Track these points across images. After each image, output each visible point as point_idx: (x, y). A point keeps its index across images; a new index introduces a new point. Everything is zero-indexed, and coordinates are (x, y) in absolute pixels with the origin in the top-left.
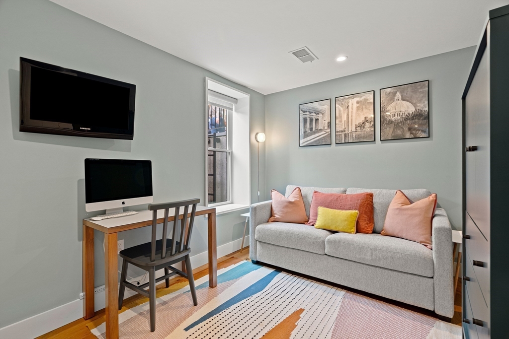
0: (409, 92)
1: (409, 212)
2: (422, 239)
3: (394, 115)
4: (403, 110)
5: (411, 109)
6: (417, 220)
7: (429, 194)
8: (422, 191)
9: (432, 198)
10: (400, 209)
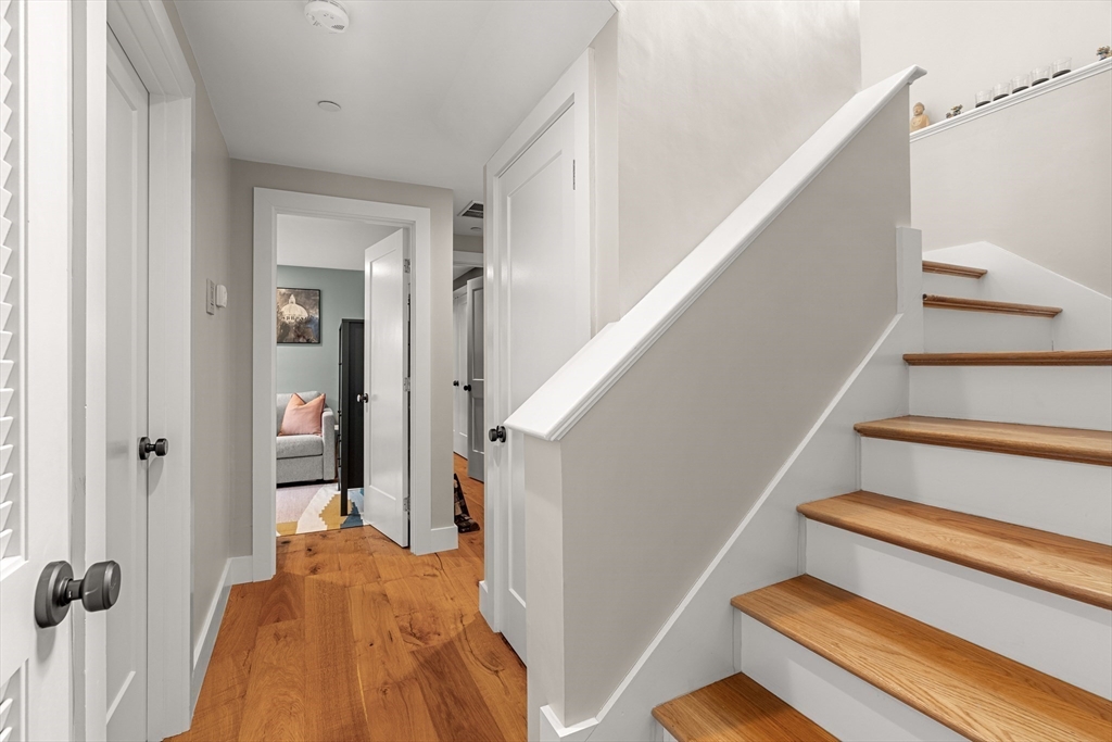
0: (302, 298)
1: (305, 411)
2: (314, 431)
3: (288, 318)
4: (297, 314)
5: (305, 315)
6: (310, 416)
7: (319, 395)
8: (315, 393)
9: (321, 397)
10: (297, 409)
